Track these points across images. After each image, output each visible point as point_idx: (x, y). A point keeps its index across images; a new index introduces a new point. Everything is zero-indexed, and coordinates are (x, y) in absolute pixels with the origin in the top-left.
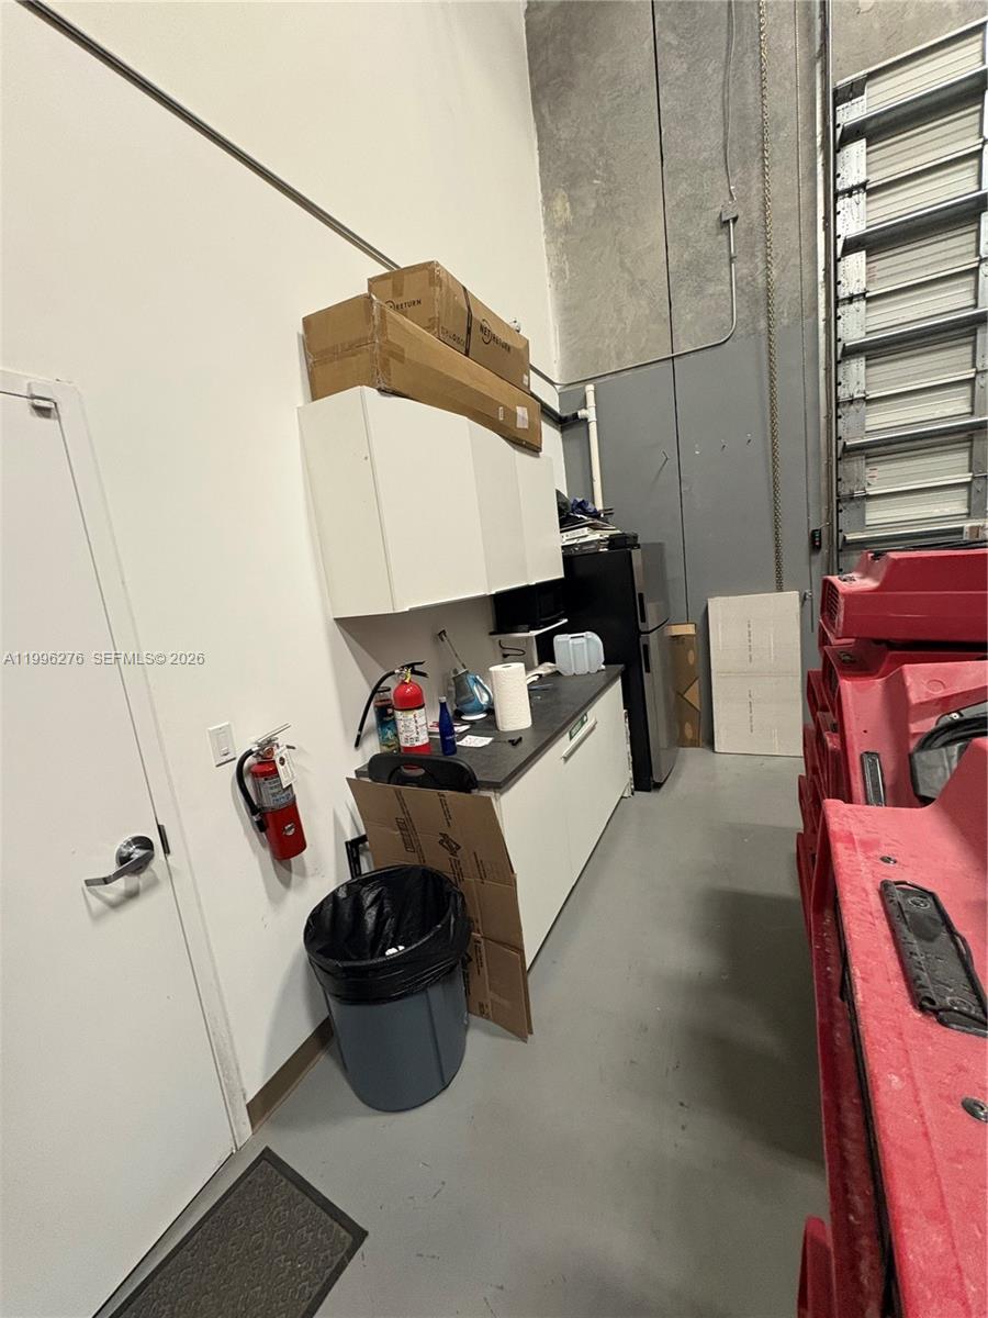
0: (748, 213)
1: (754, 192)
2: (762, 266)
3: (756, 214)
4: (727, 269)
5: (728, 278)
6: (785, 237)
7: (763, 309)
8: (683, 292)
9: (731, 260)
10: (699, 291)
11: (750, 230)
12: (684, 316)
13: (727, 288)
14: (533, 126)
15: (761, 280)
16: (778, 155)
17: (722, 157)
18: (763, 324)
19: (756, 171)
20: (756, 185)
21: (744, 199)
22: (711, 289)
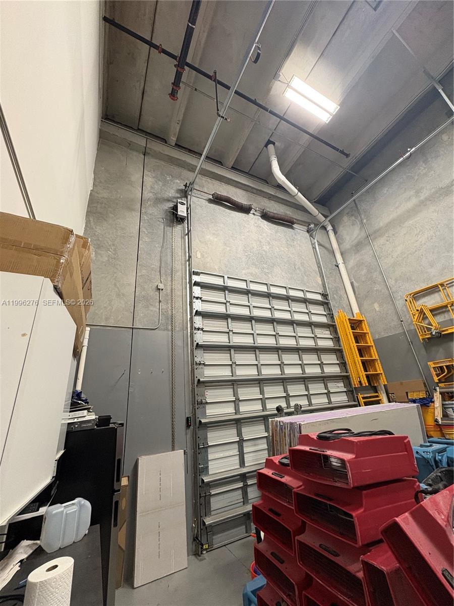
0: (166, 290)
1: (169, 285)
2: (170, 308)
3: (169, 291)
4: (158, 304)
5: (158, 307)
6: (178, 303)
7: (170, 322)
8: (140, 305)
9: (160, 301)
10: (147, 307)
11: (167, 295)
12: (140, 313)
13: (158, 310)
14: (84, 221)
15: (170, 312)
17: (159, 269)
18: (170, 327)
19: (169, 279)
20: (170, 283)
21: (165, 285)
22: (151, 308)
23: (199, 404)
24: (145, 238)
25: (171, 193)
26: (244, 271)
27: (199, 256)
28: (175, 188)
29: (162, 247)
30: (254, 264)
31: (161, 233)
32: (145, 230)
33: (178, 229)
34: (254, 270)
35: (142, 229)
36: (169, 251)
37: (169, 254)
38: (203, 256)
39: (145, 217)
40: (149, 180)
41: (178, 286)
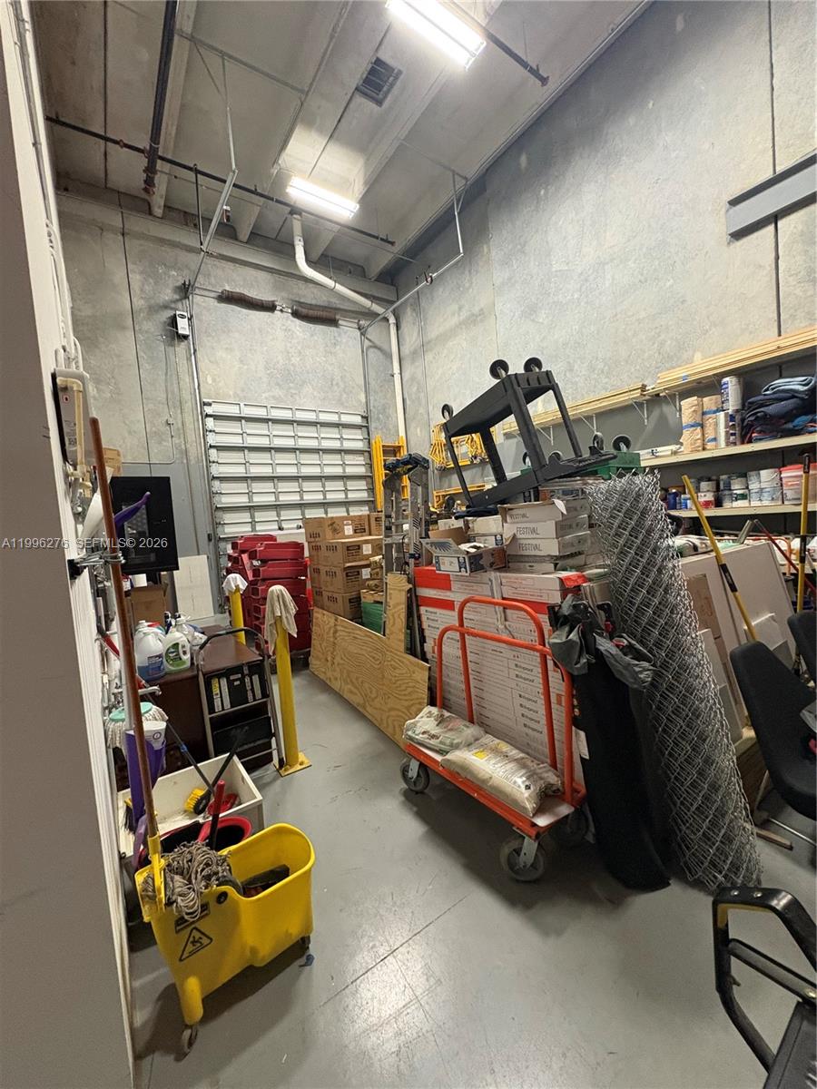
0: (177, 423)
1: (179, 418)
2: (183, 442)
3: (180, 425)
4: (170, 439)
5: (171, 442)
6: (191, 437)
7: (185, 456)
8: (153, 441)
9: (172, 436)
10: (160, 443)
11: (178, 429)
12: (154, 449)
13: (171, 445)
15: (183, 447)
16: (186, 410)
17: (166, 402)
18: (185, 461)
19: (179, 411)
20: (180, 416)
21: (175, 419)
22: (165, 444)
23: (216, 524)
24: (146, 366)
25: (168, 294)
26: (264, 395)
27: (210, 381)
28: (171, 286)
29: (166, 374)
30: (278, 384)
31: (162, 355)
32: (143, 354)
33: (181, 348)
34: (277, 392)
35: (141, 354)
36: (174, 377)
37: (175, 382)
38: (214, 380)
39: (140, 336)
40: (136, 279)
41: (189, 419)
